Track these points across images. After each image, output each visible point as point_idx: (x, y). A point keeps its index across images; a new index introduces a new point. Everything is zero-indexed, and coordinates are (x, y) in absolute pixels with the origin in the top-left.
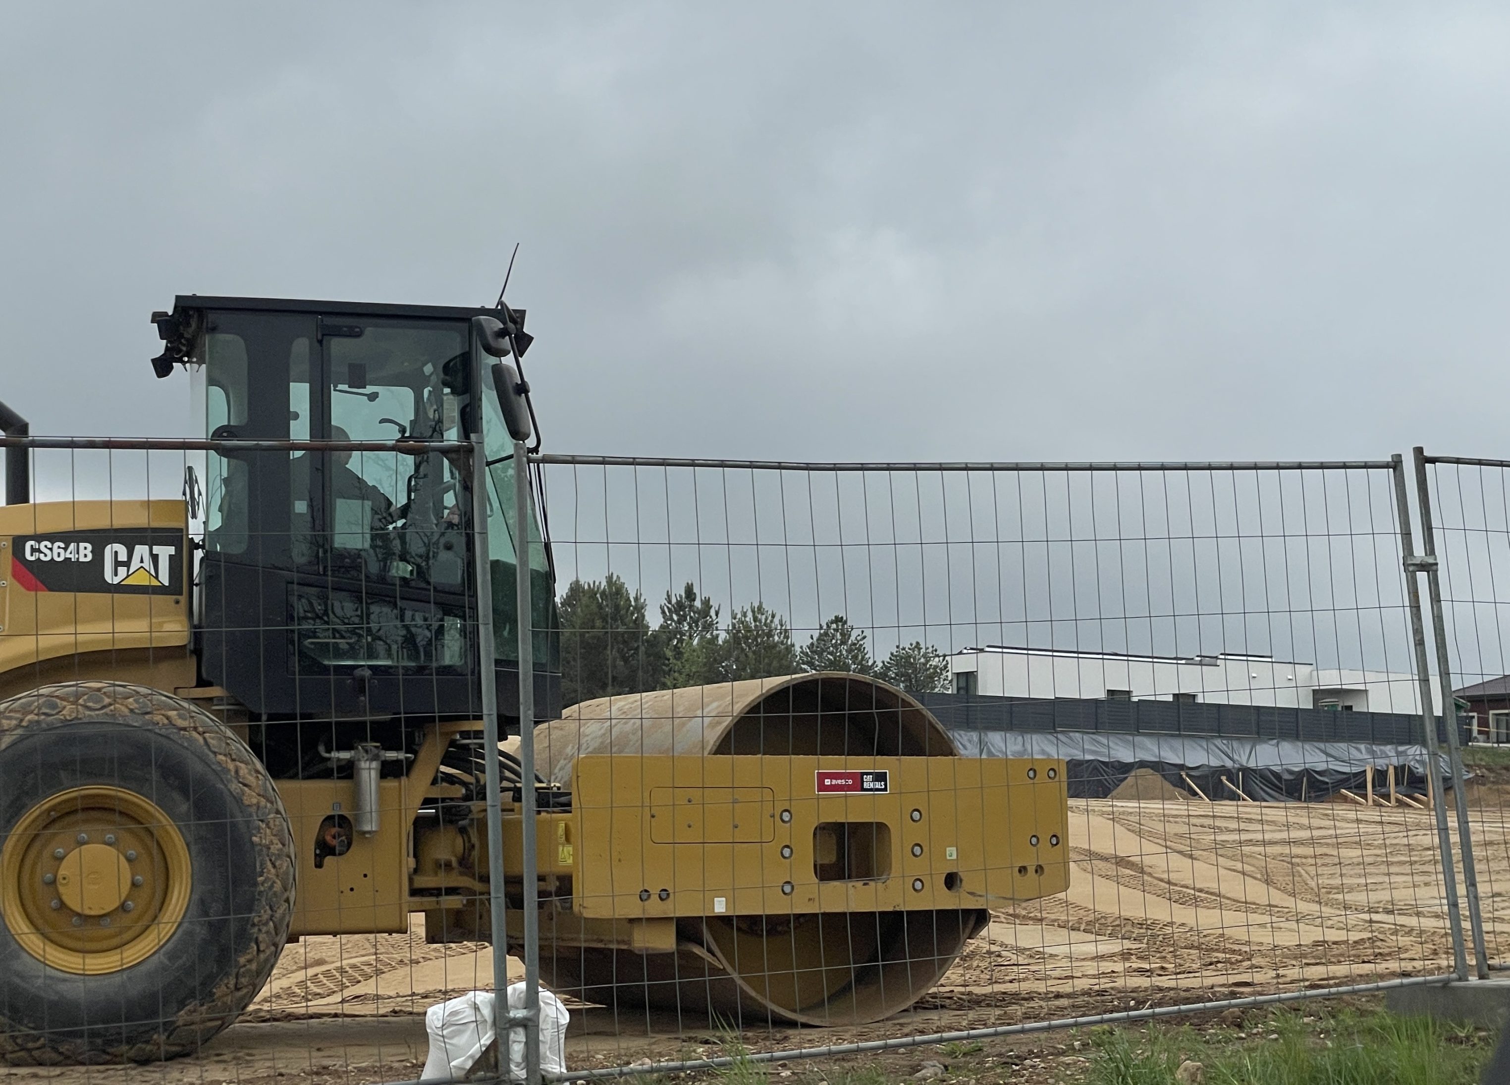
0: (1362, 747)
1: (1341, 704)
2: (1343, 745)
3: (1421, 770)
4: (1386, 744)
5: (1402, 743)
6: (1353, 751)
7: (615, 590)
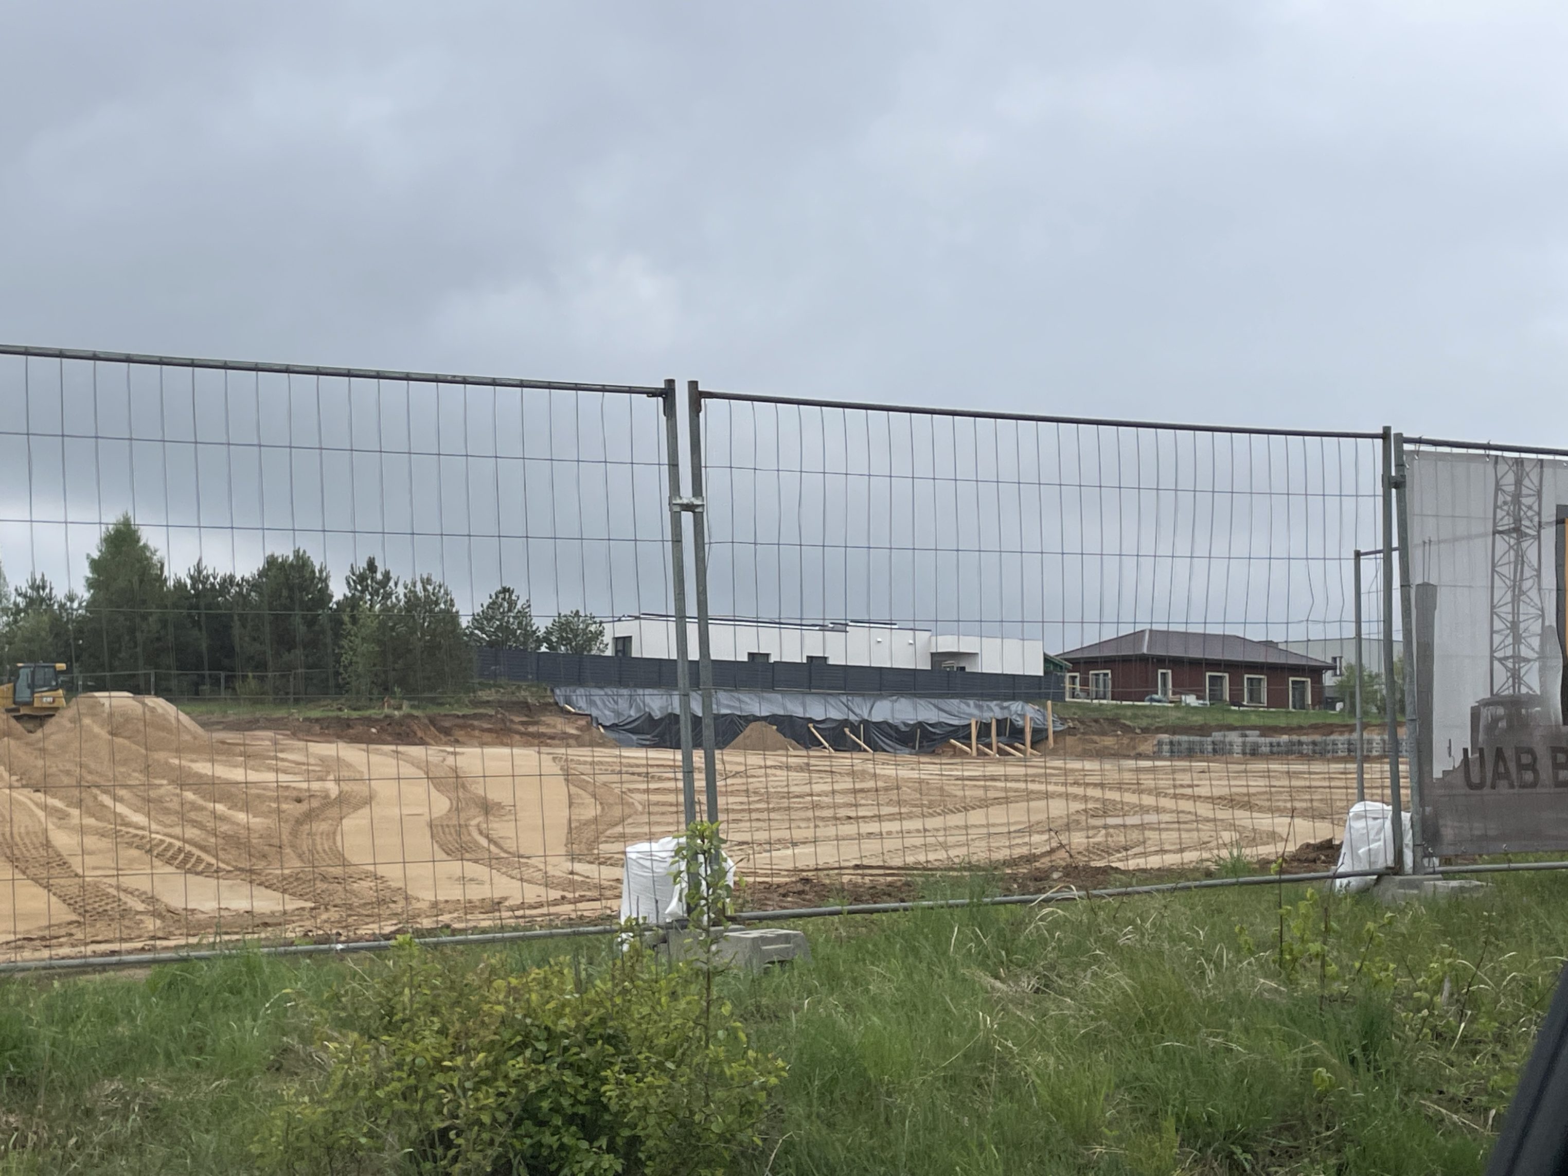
0: (971, 702)
1: (956, 664)
2: (955, 702)
3: (1021, 723)
4: (992, 700)
5: (1006, 700)
6: (963, 706)
7: (302, 563)
